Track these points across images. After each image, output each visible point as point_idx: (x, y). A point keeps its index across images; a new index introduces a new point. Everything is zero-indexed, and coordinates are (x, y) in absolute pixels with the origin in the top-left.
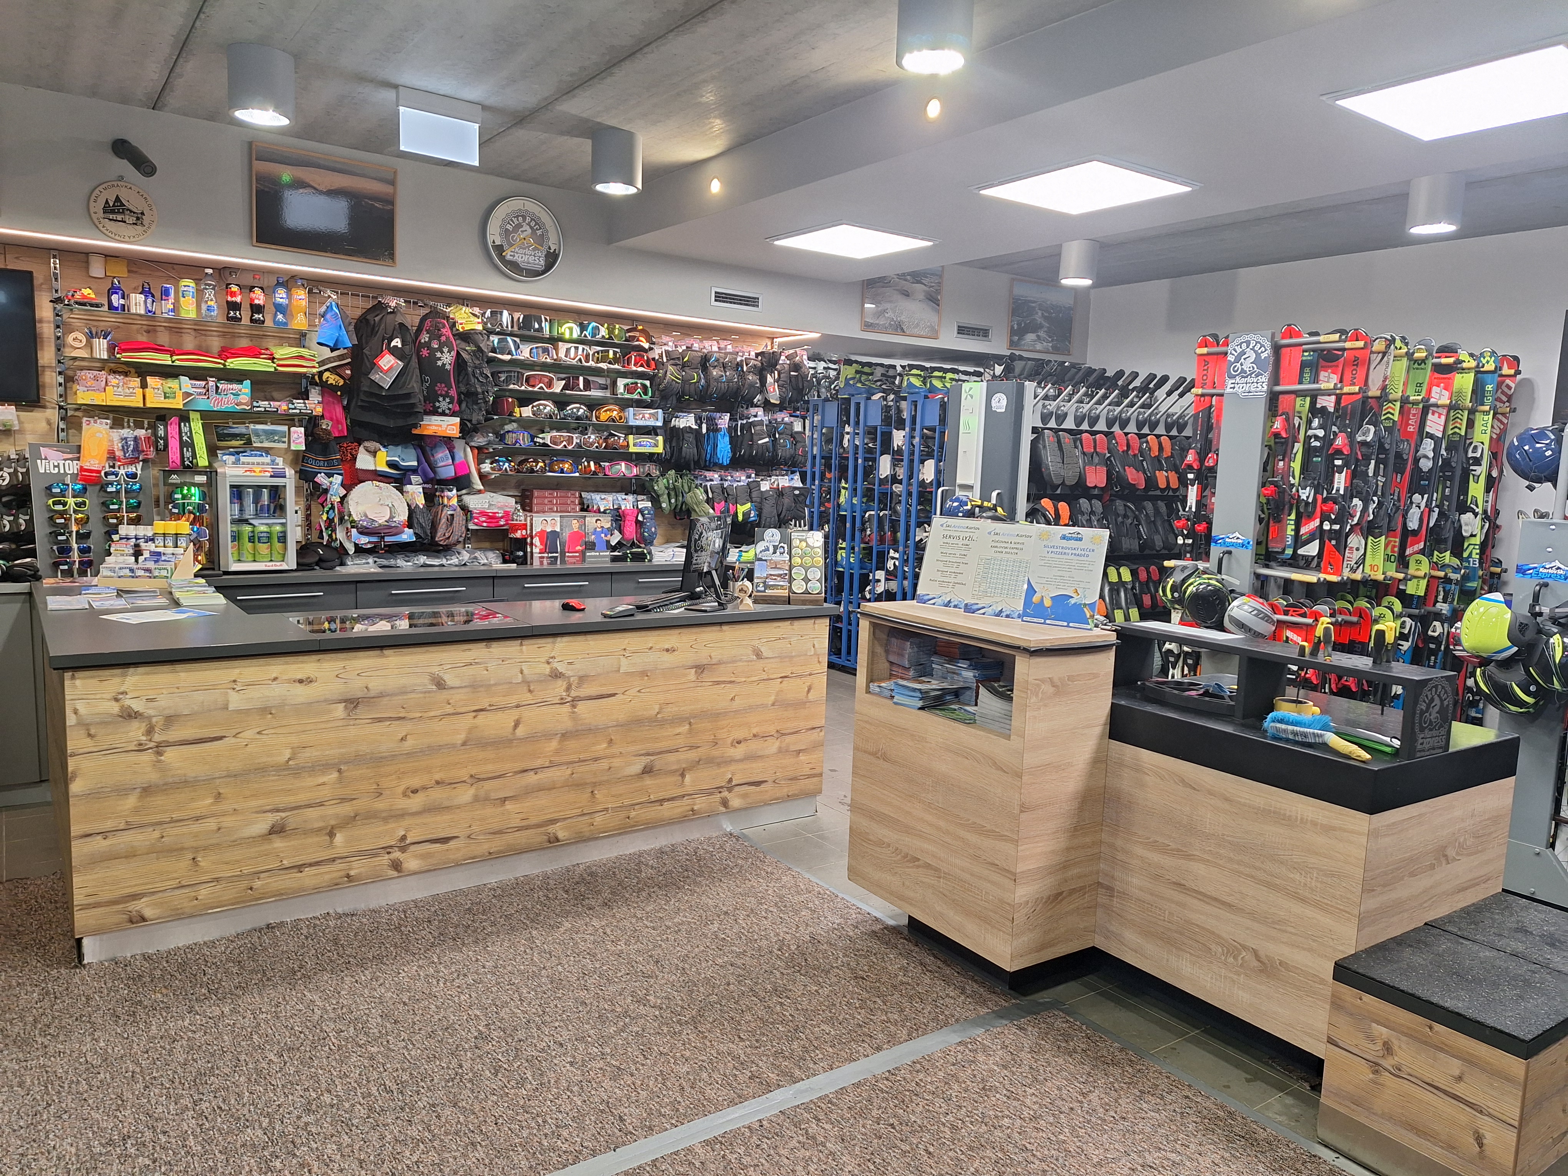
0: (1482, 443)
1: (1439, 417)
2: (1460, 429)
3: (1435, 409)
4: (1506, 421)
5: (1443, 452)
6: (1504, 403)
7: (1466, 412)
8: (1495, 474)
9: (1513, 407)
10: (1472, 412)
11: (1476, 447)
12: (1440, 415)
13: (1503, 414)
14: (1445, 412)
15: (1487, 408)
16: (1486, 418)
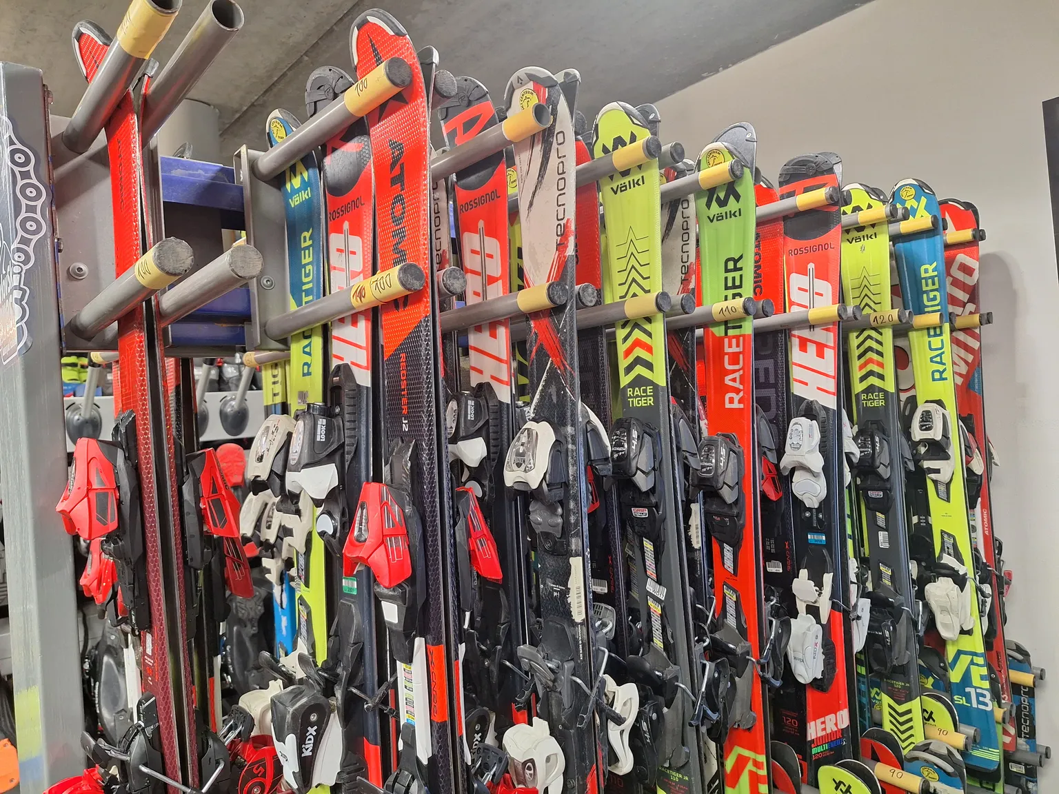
0: (940, 403)
1: (820, 354)
2: (881, 377)
3: (805, 333)
4: (975, 344)
5: (850, 446)
6: (964, 305)
7: (888, 334)
8: (978, 466)
9: (984, 310)
10: (901, 331)
11: (927, 417)
12: (821, 348)
13: (967, 330)
14: (829, 338)
15: (934, 319)
16: (936, 342)
